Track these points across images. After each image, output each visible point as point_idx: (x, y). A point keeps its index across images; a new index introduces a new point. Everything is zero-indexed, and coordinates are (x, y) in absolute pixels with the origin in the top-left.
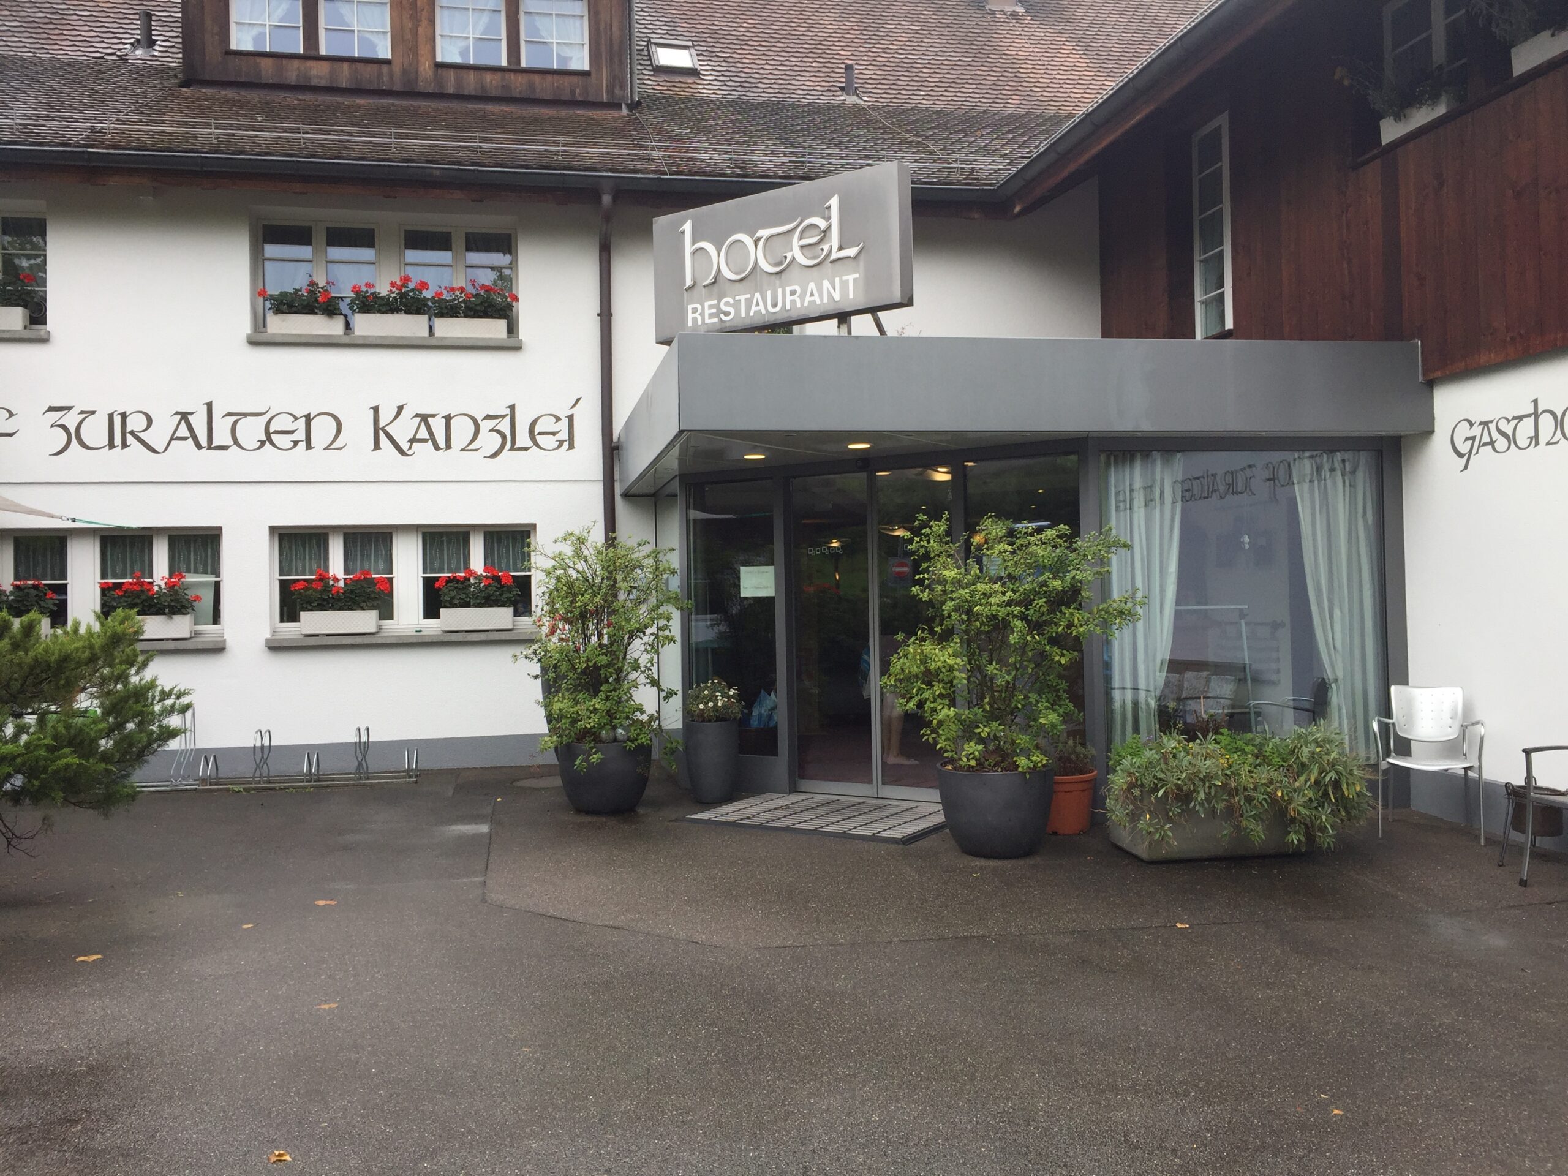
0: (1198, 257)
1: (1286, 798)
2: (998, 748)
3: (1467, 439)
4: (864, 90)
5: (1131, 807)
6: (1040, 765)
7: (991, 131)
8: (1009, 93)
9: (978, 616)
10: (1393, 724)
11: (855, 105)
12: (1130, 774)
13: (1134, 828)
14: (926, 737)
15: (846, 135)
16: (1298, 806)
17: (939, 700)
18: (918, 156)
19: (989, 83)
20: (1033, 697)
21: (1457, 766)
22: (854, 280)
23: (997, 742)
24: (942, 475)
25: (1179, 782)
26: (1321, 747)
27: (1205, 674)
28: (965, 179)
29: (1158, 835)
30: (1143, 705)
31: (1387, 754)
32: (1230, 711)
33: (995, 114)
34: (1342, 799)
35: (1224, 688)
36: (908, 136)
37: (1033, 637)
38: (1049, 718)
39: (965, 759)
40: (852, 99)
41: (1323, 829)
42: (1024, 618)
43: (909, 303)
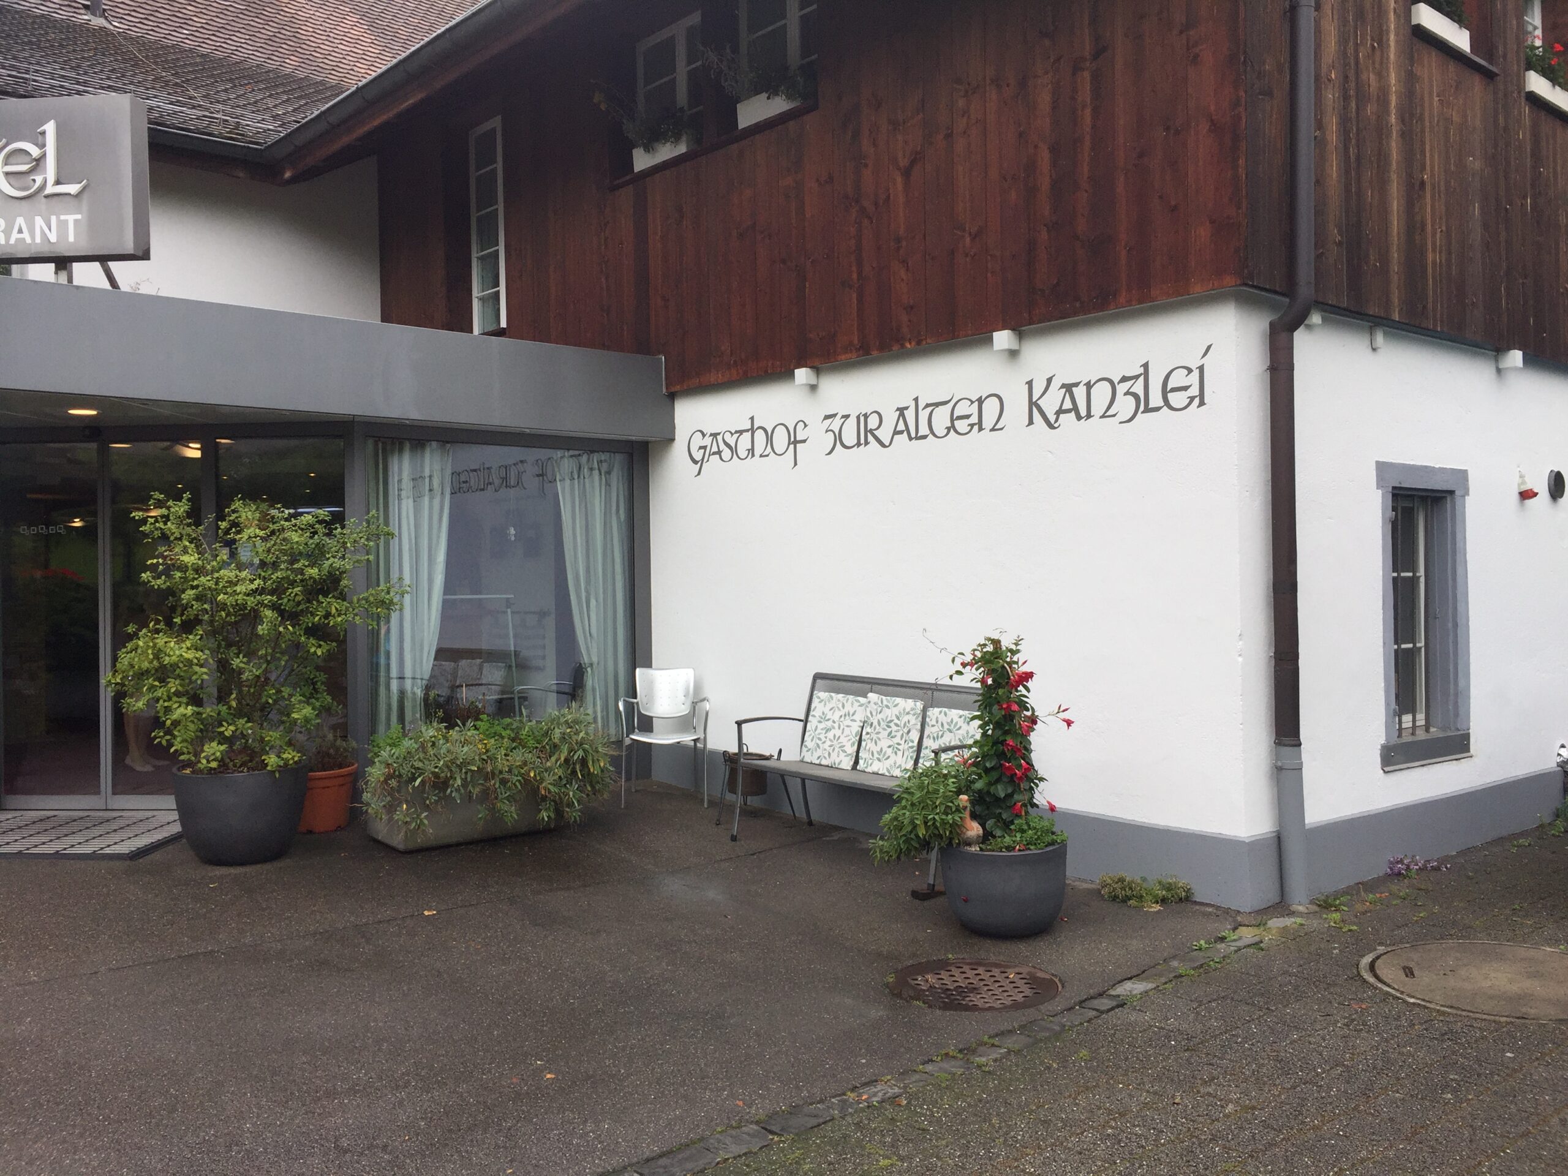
0: (475, 255)
1: (538, 778)
2: (246, 747)
3: (701, 448)
4: (114, 14)
5: (389, 798)
6: (291, 762)
7: (264, 88)
8: (287, 52)
9: (223, 606)
10: (637, 703)
11: (103, 29)
12: (388, 765)
13: (390, 819)
14: (158, 740)
15: (88, 59)
16: (548, 785)
17: (175, 699)
18: (173, 98)
19: (264, 37)
20: (286, 691)
21: (687, 739)
22: (76, 221)
23: (243, 741)
24: (193, 451)
25: (437, 770)
26: (571, 727)
27: (478, 661)
28: (228, 132)
29: (414, 824)
30: (409, 694)
31: (631, 730)
32: (500, 697)
33: (269, 71)
34: (588, 776)
35: (494, 675)
36: (164, 74)
37: (286, 628)
38: (303, 712)
39: (204, 761)
40: (98, 22)
41: (570, 805)
42: (274, 607)
43: (145, 256)
